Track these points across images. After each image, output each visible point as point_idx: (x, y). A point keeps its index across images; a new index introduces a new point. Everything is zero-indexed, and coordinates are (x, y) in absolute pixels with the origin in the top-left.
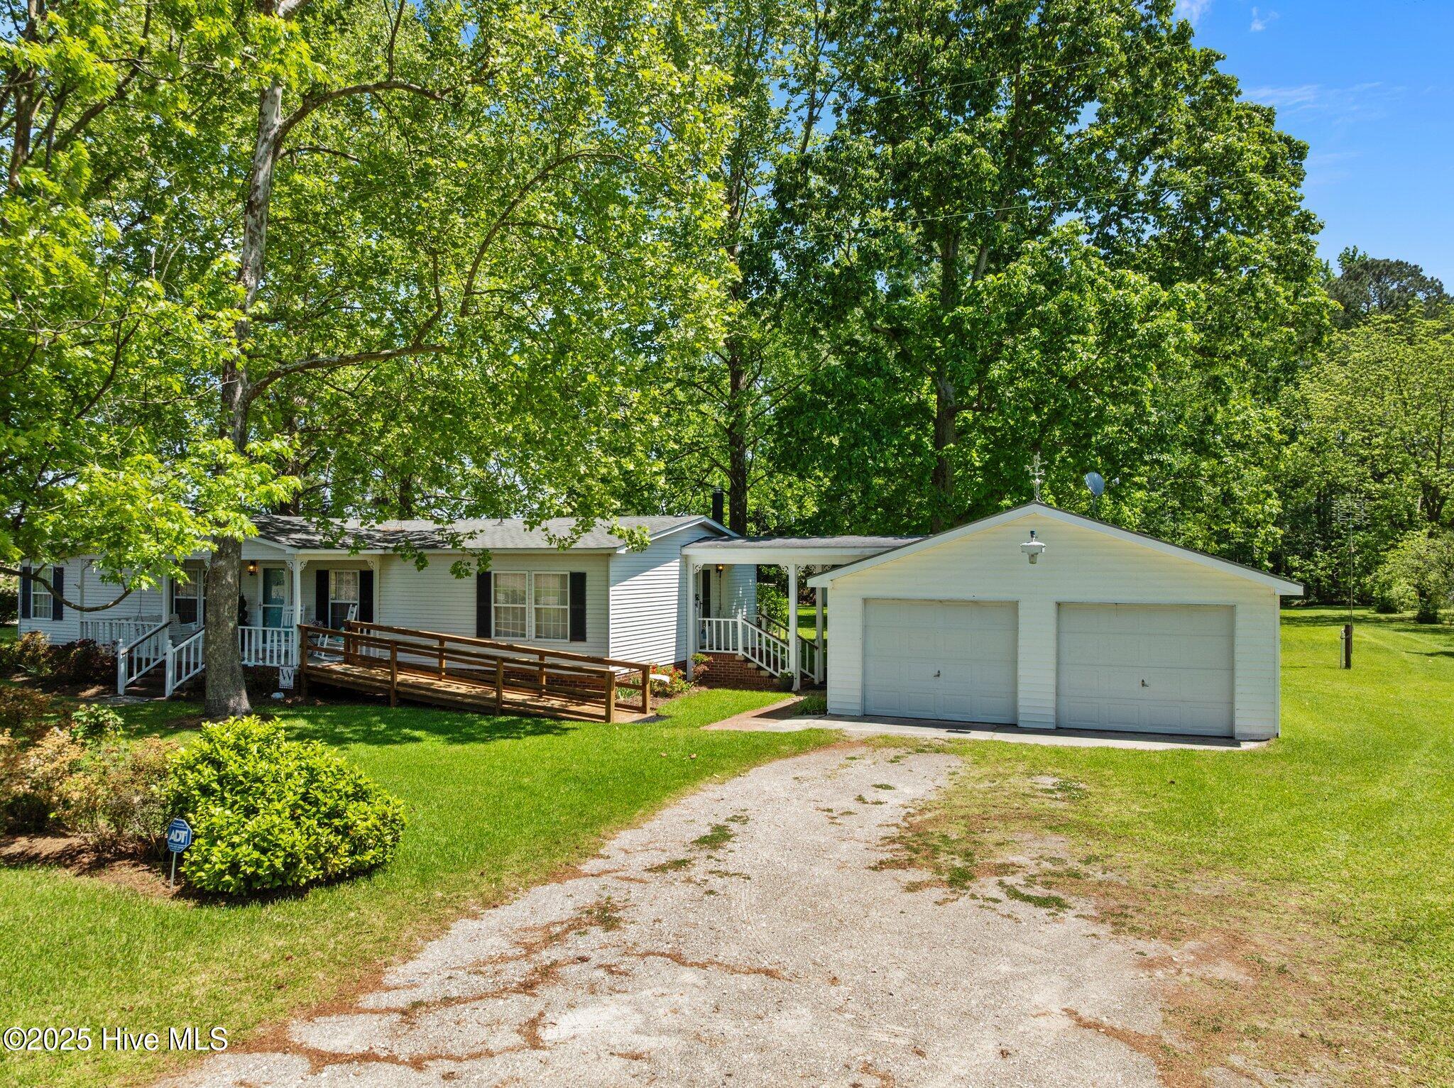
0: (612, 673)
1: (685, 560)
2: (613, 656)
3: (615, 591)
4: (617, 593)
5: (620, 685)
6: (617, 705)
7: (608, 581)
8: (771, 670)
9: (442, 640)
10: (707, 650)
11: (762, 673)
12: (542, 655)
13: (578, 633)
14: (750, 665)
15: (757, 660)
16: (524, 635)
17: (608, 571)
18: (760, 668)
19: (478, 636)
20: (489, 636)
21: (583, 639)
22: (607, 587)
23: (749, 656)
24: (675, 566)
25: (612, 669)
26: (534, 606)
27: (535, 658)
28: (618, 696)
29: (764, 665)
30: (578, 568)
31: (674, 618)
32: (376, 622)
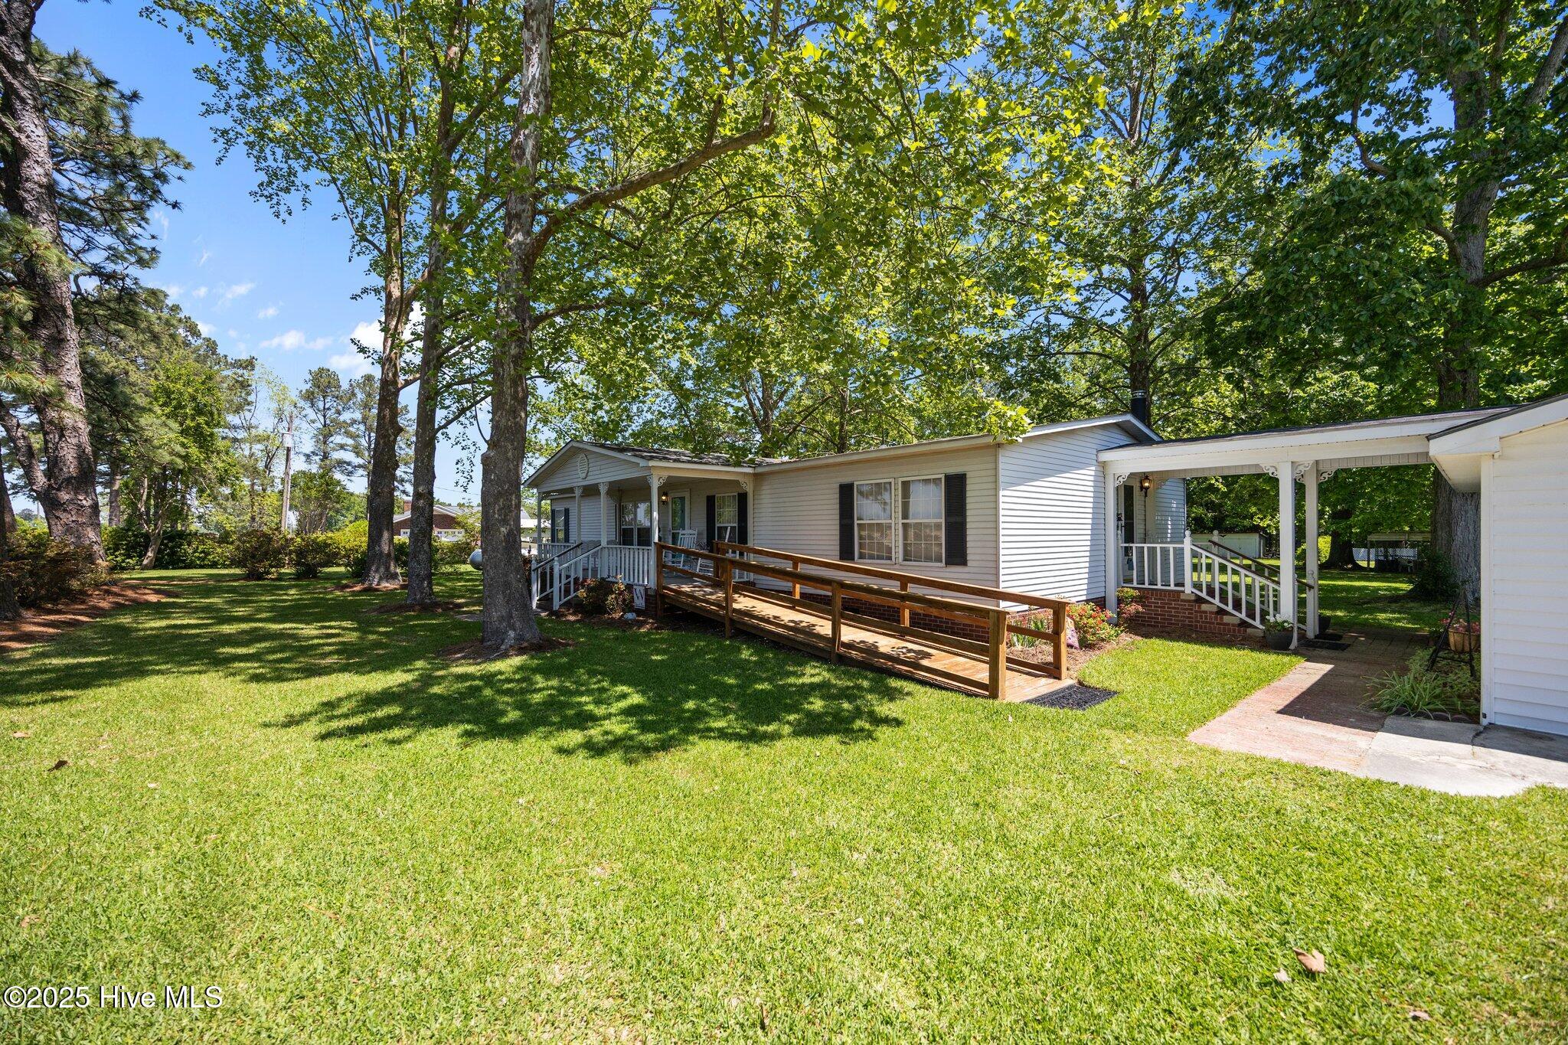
0: (1001, 615)
1: (1103, 466)
2: (1004, 587)
3: (1006, 497)
4: (1008, 499)
5: (1011, 629)
6: (1009, 660)
7: (996, 482)
8: (1243, 616)
9: (796, 561)
10: (1135, 584)
11: (1226, 619)
12: (905, 581)
13: (956, 554)
14: (1204, 607)
15: (1217, 601)
16: (890, 558)
17: (996, 469)
18: (1221, 612)
19: (842, 558)
20: (852, 559)
21: (963, 562)
22: (996, 490)
23: (1204, 595)
24: (1088, 474)
25: (1004, 605)
26: (901, 521)
27: (894, 587)
28: (1013, 646)
29: (1230, 608)
30: (954, 469)
31: (1085, 541)
32: (750, 544)
